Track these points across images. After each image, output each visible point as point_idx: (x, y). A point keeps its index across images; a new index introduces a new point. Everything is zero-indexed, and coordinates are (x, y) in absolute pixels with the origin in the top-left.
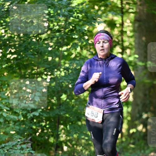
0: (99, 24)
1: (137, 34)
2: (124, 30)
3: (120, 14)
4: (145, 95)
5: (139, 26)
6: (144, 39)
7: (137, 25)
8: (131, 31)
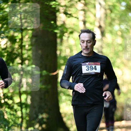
0: (2, 39)
1: (34, 48)
2: (24, 44)
3: (20, 31)
4: (41, 99)
5: (36, 41)
6: (40, 52)
7: (34, 40)
8: (29, 46)
